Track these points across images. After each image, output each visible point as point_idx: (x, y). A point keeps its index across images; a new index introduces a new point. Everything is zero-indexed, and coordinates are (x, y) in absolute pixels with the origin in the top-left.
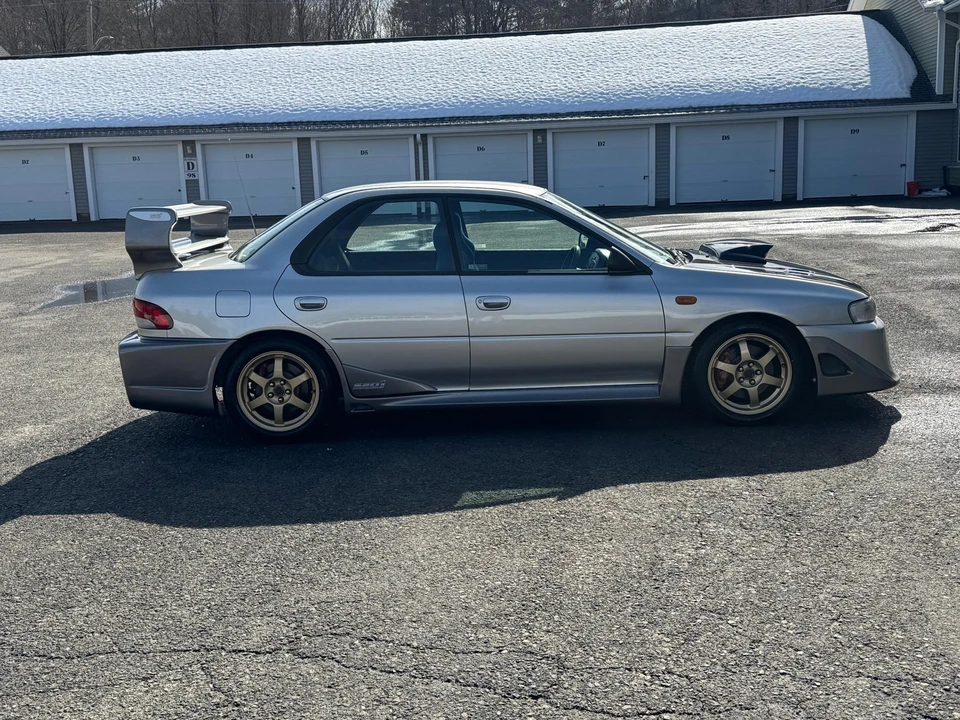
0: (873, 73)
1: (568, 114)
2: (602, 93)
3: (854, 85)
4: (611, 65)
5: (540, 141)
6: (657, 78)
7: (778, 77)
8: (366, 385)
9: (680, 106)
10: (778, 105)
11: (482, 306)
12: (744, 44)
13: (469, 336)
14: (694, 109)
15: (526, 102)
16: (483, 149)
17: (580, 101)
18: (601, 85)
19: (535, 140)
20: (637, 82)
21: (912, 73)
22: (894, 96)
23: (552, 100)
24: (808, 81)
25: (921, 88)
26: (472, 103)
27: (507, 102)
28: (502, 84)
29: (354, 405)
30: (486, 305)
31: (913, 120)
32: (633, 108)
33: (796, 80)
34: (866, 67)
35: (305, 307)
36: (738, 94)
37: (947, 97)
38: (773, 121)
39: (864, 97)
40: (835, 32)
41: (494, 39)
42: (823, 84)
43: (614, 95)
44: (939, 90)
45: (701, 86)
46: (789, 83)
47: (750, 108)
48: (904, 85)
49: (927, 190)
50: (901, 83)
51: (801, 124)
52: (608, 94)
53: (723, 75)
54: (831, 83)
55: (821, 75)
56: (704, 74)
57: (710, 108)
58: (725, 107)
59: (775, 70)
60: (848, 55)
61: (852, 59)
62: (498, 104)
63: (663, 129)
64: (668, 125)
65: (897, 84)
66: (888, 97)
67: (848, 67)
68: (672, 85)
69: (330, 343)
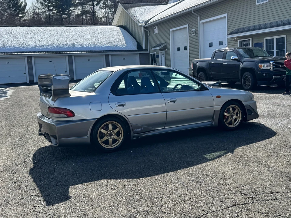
0: (127, 43)
1: (39, 52)
2: (49, 46)
3: (123, 46)
4: (49, 37)
5: (30, 60)
6: (65, 42)
7: (101, 43)
8: (138, 130)
9: (75, 50)
10: (103, 51)
11: (169, 102)
12: (88, 33)
13: (166, 111)
14: (79, 51)
15: (23, 48)
16: (9, 63)
17: (42, 48)
18: (48, 43)
19: (28, 60)
20: (59, 42)
21: (136, 44)
22: (134, 49)
23: (32, 47)
24: (109, 44)
25: (139, 47)
26: (4, 48)
27: (16, 47)
28: (13, 42)
29: (134, 137)
30: (171, 101)
31: (138, 56)
32: (60, 50)
33: (107, 44)
34: (124, 41)
35: (120, 106)
36: (91, 47)
37: (146, 50)
38: (102, 55)
39: (126, 49)
40: (113, 31)
41: (5, 27)
42: (114, 46)
43: (53, 46)
44: (144, 48)
45: (80, 45)
46: (105, 45)
47: (96, 52)
48: (135, 46)
49: (144, 75)
50: (134, 46)
51: (110, 57)
52: (51, 46)
53: (85, 42)
54: (116, 45)
55: (113, 43)
56: (80, 41)
57: (84, 51)
58: (88, 51)
59: (100, 41)
60: (119, 38)
61: (120, 39)
62: (13, 48)
63: (70, 57)
64: (72, 56)
65: (133, 46)
66: (132, 49)
67: (120, 41)
68: (71, 44)
69: (127, 117)
